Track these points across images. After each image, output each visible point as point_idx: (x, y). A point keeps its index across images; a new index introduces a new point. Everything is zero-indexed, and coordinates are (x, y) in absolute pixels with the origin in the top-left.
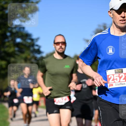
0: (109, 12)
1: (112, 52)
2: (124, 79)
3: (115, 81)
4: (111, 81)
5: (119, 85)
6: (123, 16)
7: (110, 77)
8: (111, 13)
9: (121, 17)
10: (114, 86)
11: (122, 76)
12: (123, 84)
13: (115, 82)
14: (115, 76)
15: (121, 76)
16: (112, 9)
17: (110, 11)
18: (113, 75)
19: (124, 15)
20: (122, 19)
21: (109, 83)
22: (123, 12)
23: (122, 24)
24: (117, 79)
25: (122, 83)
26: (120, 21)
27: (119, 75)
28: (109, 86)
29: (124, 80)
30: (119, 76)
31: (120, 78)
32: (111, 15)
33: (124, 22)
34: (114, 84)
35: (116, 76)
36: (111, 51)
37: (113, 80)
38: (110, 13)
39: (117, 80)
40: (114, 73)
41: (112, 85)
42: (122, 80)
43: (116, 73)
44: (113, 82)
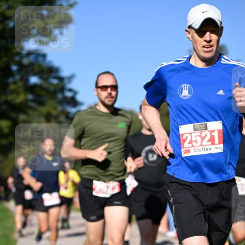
0: (186, 31)
1: (188, 95)
2: (208, 141)
3: (194, 144)
4: (186, 145)
5: (200, 150)
6: (208, 39)
7: (184, 137)
8: (189, 33)
9: (205, 41)
10: (193, 153)
11: (206, 135)
12: (207, 150)
13: (193, 146)
14: (193, 135)
15: (203, 135)
16: (190, 27)
17: (188, 30)
18: (191, 134)
19: (210, 37)
20: (206, 43)
21: (183, 148)
22: (208, 33)
23: (207, 53)
24: (196, 141)
25: (206, 147)
26: (203, 47)
27: (201, 133)
28: (185, 153)
29: (210, 143)
30: (200, 136)
31: (203, 139)
32: (190, 36)
33: (209, 49)
34: (192, 149)
35: (196, 136)
36: (185, 93)
37: (191, 142)
38: (187, 33)
39: (197, 143)
40: (192, 131)
41: (189, 151)
42: (205, 142)
43: (195, 130)
44: (190, 145)
